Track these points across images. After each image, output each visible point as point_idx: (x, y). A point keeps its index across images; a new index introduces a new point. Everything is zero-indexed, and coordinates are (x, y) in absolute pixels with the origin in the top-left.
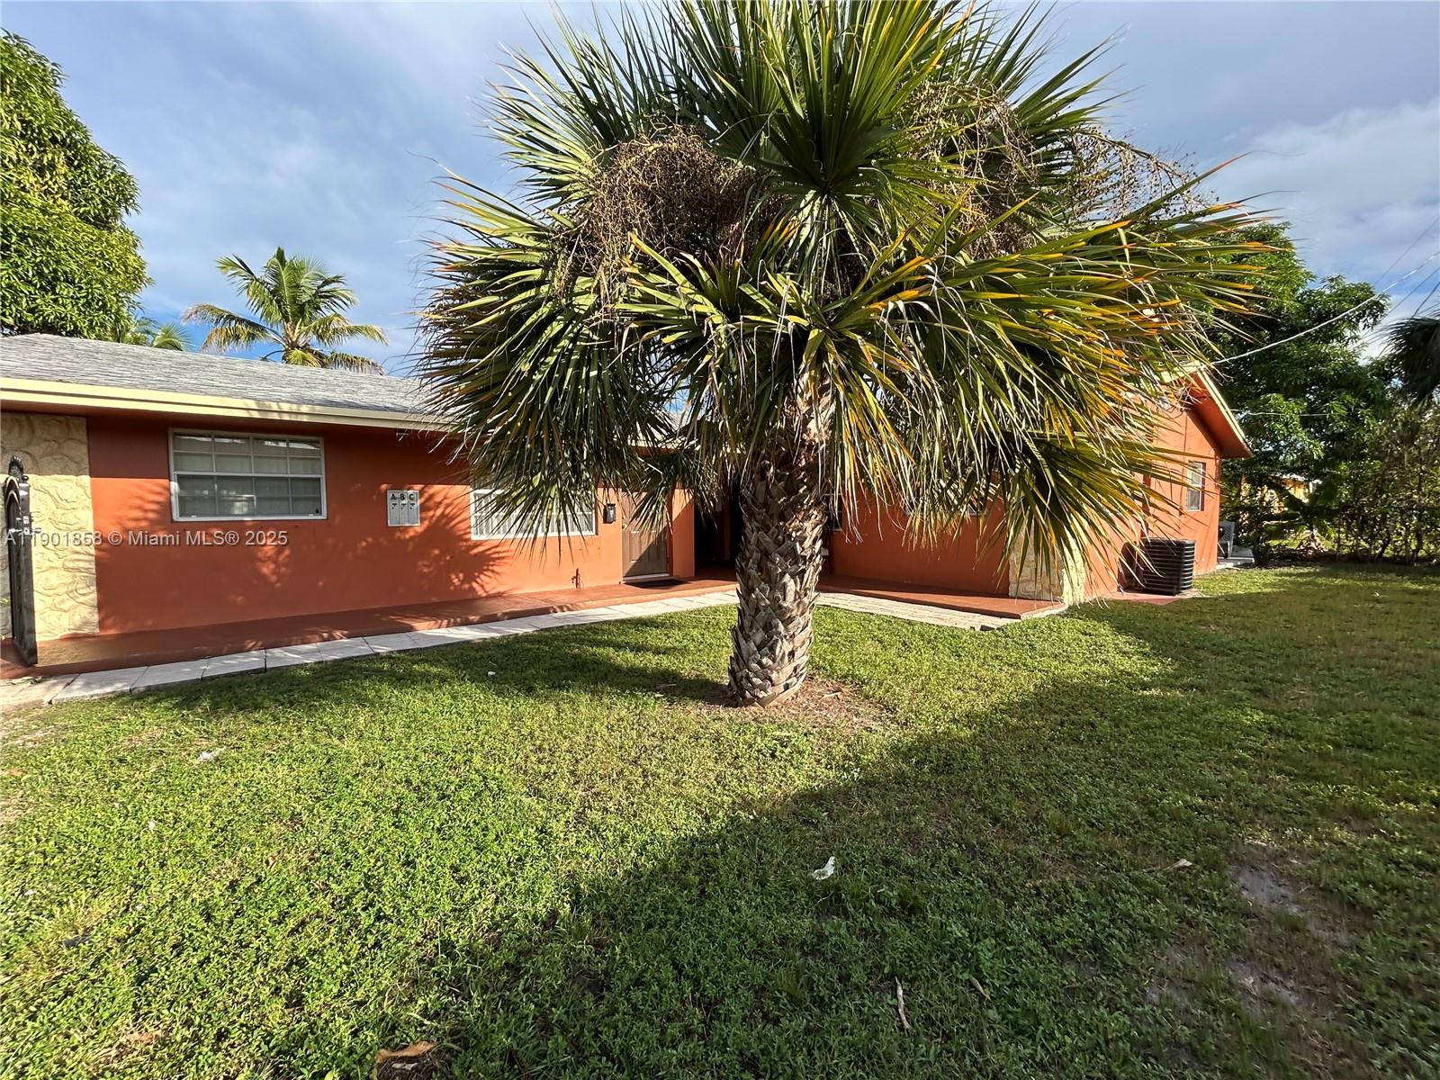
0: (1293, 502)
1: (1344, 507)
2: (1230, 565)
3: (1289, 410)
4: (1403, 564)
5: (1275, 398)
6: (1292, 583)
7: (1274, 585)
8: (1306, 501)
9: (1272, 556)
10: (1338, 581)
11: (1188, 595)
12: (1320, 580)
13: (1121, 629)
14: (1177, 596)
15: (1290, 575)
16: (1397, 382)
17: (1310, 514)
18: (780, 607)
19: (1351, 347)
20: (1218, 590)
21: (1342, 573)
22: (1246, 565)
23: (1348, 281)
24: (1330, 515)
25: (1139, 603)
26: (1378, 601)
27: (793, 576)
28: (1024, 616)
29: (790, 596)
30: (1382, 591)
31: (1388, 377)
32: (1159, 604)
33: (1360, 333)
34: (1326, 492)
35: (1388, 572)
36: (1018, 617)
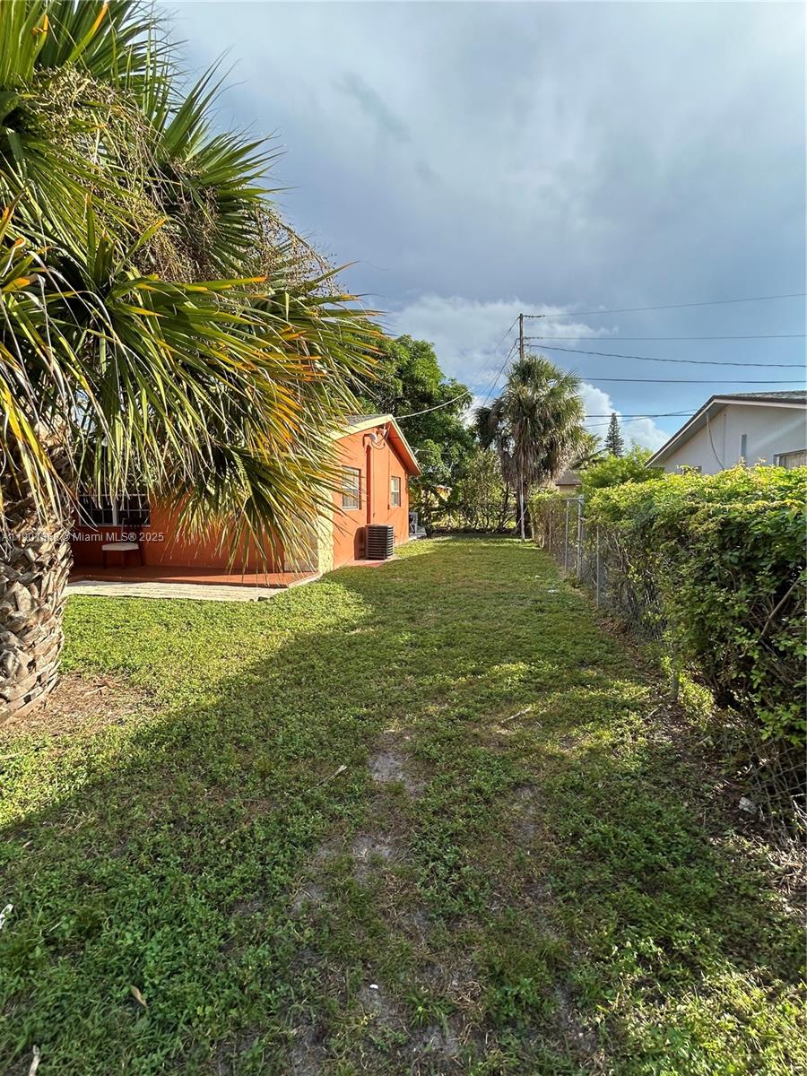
0: (441, 501)
1: (461, 503)
2: (415, 538)
3: (436, 449)
4: (482, 533)
5: (430, 442)
6: (439, 547)
7: (431, 549)
8: (446, 500)
9: (433, 531)
10: (458, 544)
11: (391, 558)
12: (451, 544)
13: (349, 588)
14: (386, 560)
15: (439, 542)
16: (478, 439)
17: (448, 507)
18: (11, 618)
19: (461, 419)
20: (406, 555)
21: (460, 539)
22: (422, 538)
23: (458, 382)
24: (456, 507)
25: (365, 567)
26: (470, 554)
27: (26, 584)
28: (291, 586)
29: (25, 605)
30: (473, 548)
31: (474, 436)
32: (375, 566)
33: (464, 412)
34: (454, 495)
35: (476, 537)
36: (285, 587)
